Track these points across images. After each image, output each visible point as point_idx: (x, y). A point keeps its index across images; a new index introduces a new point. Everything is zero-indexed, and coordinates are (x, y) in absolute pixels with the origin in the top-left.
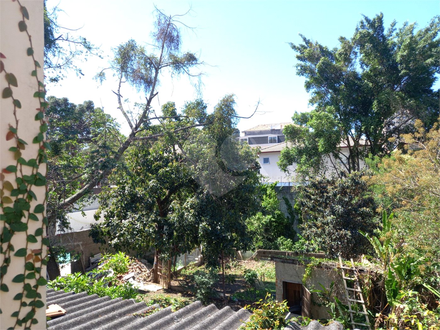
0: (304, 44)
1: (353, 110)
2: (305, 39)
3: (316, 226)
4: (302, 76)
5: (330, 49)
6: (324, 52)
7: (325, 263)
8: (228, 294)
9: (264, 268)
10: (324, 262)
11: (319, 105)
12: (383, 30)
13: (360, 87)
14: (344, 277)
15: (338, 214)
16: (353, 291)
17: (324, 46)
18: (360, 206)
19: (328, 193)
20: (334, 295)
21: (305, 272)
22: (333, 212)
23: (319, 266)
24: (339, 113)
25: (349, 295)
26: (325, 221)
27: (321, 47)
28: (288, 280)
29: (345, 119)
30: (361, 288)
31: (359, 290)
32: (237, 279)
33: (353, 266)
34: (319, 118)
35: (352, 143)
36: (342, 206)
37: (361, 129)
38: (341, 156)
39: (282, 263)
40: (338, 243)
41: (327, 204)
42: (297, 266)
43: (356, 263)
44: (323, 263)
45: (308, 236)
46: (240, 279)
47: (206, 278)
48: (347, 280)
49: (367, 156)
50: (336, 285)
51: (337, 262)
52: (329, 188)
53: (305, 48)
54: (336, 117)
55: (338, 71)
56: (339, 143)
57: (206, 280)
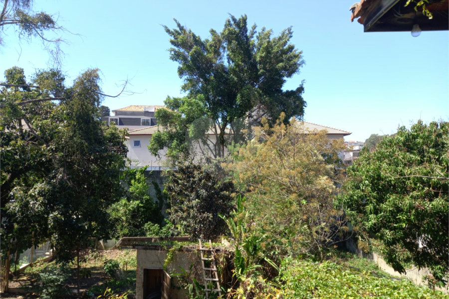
0: (178, 29)
1: (221, 100)
2: (179, 25)
3: (181, 210)
4: (175, 62)
5: (203, 39)
6: (197, 41)
7: (186, 247)
8: (83, 289)
9: (128, 256)
10: (186, 245)
11: (191, 92)
12: (246, 31)
13: (227, 79)
14: (202, 258)
15: (202, 198)
16: (209, 271)
17: (197, 35)
18: (222, 190)
19: (194, 178)
20: (192, 276)
21: (166, 257)
22: (198, 197)
23: (181, 250)
24: (208, 102)
25: (206, 275)
26: (190, 205)
27: (194, 36)
28: (150, 266)
29: (213, 108)
30: (216, 267)
31: (215, 269)
32: (96, 272)
33: (211, 247)
34: (190, 104)
35: (219, 131)
36: (206, 190)
37: (227, 118)
38: (209, 142)
39: (144, 251)
40: (200, 226)
41: (193, 188)
42: (159, 251)
43: (214, 243)
44: (184, 246)
45: (174, 220)
46: (99, 272)
47: (55, 274)
48: (205, 261)
49: (230, 144)
50: (195, 267)
51: (197, 245)
52: (196, 173)
53: (179, 34)
54: (206, 105)
55: (209, 62)
56: (208, 130)
57: (54, 277)
